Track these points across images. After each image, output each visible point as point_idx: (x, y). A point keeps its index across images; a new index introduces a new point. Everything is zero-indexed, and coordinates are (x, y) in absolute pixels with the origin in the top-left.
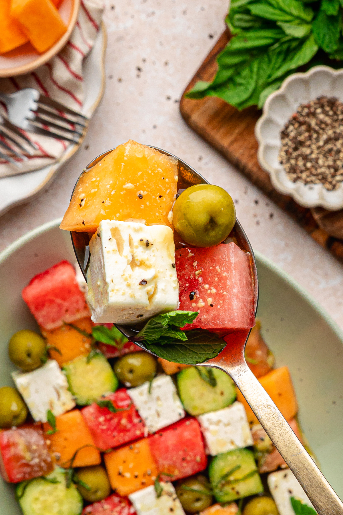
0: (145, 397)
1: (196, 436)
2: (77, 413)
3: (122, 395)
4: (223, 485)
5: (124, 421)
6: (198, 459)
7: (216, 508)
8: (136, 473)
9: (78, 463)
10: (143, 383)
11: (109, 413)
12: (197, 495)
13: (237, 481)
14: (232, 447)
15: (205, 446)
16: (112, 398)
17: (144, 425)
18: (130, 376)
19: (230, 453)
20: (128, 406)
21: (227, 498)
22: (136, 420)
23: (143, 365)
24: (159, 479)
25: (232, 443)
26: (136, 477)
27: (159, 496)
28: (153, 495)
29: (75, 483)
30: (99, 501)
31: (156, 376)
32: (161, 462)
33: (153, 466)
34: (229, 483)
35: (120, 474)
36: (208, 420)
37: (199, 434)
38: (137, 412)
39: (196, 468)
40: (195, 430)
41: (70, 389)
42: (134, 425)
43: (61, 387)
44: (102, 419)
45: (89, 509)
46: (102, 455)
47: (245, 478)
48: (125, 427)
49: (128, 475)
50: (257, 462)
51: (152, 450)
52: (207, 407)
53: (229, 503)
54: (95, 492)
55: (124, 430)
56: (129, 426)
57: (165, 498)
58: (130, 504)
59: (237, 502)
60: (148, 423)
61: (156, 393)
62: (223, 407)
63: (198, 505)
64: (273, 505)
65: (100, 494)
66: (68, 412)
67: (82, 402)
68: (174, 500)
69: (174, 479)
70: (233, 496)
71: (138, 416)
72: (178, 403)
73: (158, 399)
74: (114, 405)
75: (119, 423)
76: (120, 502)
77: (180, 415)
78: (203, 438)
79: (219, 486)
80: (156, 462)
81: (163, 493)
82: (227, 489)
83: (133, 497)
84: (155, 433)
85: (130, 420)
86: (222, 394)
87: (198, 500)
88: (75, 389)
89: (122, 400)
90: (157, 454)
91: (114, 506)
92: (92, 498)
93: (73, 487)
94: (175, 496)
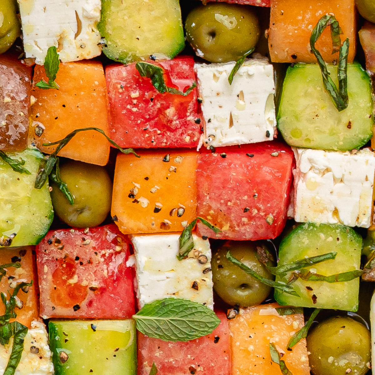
0: (220, 85)
1: (282, 179)
2: (98, 69)
3: (184, 66)
4: (295, 277)
5: (171, 112)
6: (270, 219)
7: (270, 310)
8: (159, 205)
9: (68, 152)
10: (225, 61)
11: (150, 88)
12: (247, 278)
13: (320, 278)
14: (333, 221)
15: (290, 201)
16: (167, 67)
17: (201, 131)
18: (208, 41)
19: (326, 227)
20: (186, 88)
21: (293, 301)
22: (191, 118)
23: (236, 30)
24: (194, 229)
25: (336, 212)
26: (157, 210)
27: (182, 256)
28: (175, 250)
29: (52, 183)
30: (81, 228)
31: (250, 57)
32: (207, 200)
33: (191, 203)
34: (306, 276)
35: (131, 195)
36: (310, 160)
37: (287, 179)
38: (199, 103)
39: (262, 231)
40: (282, 169)
41: (100, 25)
42: (186, 124)
43: (89, 18)
44: (135, 94)
45: (59, 235)
46: (114, 153)
47: (336, 279)
48: (171, 121)
49: (144, 202)
50: (364, 259)
51: (199, 175)
52: (317, 139)
53: (294, 310)
54: (80, 211)
55: (166, 127)
56: (176, 122)
57: (190, 263)
58: (131, 251)
59: (307, 312)
60: (209, 129)
61: (240, 84)
62: (342, 150)
63: (242, 294)
64: (365, 341)
65: (86, 217)
66: (85, 61)
67: (113, 54)
68: (205, 271)
69: (218, 236)
70: (304, 302)
71: (198, 110)
72: (272, 115)
73: (240, 95)
74: (164, 78)
75: (161, 111)
76: (115, 242)
77: (268, 135)
78: (291, 187)
79: (289, 274)
80: (199, 197)
81: (191, 254)
82: (300, 285)
83: (139, 242)
84: (215, 150)
85: (181, 113)
86: (349, 126)
87: (244, 286)
88: (109, 29)
89: (181, 76)
90: (205, 185)
91: (103, 245)
92: (72, 218)
93: (47, 188)
94: (209, 265)
